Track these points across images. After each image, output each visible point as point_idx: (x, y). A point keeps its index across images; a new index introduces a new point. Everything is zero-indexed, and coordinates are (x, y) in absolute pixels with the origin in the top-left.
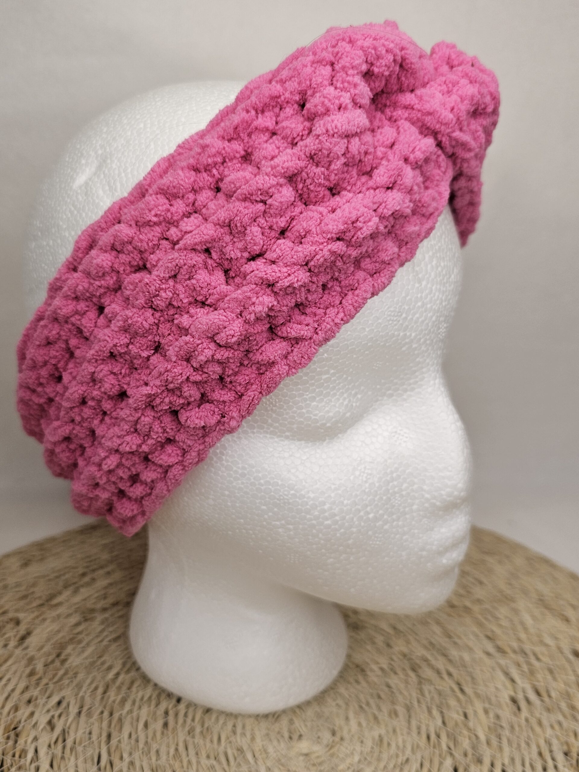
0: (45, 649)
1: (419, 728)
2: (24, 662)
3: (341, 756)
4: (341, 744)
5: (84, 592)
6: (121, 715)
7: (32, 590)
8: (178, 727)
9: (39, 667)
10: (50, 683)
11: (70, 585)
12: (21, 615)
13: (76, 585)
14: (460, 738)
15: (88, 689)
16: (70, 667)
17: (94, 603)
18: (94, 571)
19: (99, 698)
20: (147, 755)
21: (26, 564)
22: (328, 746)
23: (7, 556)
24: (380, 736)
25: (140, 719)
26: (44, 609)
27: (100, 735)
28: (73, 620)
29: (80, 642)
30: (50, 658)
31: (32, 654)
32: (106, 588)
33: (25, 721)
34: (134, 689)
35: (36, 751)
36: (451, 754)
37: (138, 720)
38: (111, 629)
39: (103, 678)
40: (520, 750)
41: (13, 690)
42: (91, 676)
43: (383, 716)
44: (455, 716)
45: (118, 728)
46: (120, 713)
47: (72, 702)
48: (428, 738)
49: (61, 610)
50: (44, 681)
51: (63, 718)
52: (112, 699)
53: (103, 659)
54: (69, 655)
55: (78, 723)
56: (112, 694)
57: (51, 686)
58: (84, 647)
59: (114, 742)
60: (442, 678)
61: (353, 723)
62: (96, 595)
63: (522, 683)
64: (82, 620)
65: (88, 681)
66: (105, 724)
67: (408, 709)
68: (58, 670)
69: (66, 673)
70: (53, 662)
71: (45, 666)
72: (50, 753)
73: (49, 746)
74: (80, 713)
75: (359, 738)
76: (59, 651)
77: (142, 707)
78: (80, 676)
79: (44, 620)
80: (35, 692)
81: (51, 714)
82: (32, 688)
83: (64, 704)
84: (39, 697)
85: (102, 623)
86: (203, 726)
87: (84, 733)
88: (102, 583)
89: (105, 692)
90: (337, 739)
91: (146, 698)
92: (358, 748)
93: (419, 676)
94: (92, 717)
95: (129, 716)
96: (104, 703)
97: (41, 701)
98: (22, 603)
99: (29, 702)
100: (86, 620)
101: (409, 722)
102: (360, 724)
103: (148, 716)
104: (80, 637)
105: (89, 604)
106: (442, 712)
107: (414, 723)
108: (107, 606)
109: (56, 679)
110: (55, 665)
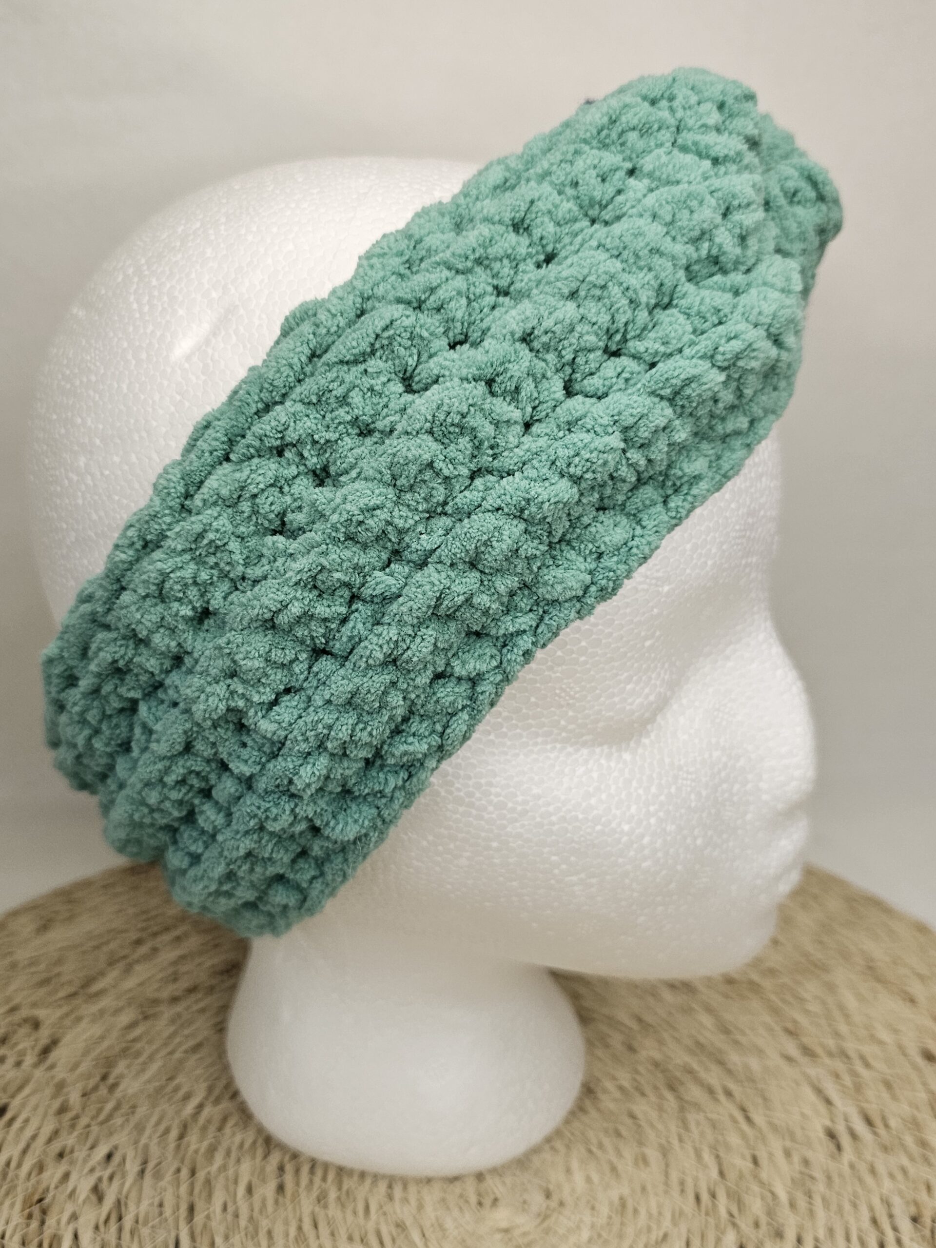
0: (82, 1068)
1: (682, 1183)
2: (48, 1091)
3: (561, 1231)
4: (560, 1213)
5: (142, 972)
6: (209, 1173)
7: (57, 970)
8: (301, 1190)
9: (74, 1097)
10: (93, 1123)
11: (118, 961)
12: (41, 1013)
13: (129, 960)
14: (747, 1199)
15: (154, 1132)
16: (124, 1097)
17: (158, 990)
18: (155, 935)
19: (172, 1146)
20: (253, 1238)
21: (44, 927)
22: (539, 1215)
23: (15, 914)
24: (621, 1198)
25: (240, 1180)
26: (76, 1002)
27: (177, 1207)
28: (125, 1018)
29: (138, 1054)
30: (92, 1083)
31: (61, 1076)
32: (175, 963)
33: (56, 1187)
34: (228, 1130)
35: (76, 1236)
36: (734, 1225)
37: (236, 1182)
38: (186, 1032)
39: (178, 1112)
40: (842, 1216)
41: (34, 1137)
42: (158, 1110)
43: (626, 1165)
44: (739, 1162)
45: (204, 1194)
46: (207, 1170)
47: (130, 1154)
48: (698, 1198)
49: (105, 1002)
50: (84, 1121)
51: (116, 1183)
52: (193, 1147)
53: (176, 1081)
54: (121, 1076)
55: (141, 1190)
56: (192, 1138)
57: (95, 1129)
58: (145, 1063)
59: (199, 1218)
60: (716, 1100)
61: (579, 1178)
62: (161, 975)
63: (843, 1105)
64: (140, 1017)
65: (154, 1119)
66: (184, 1189)
67: (665, 1151)
68: (105, 1101)
69: (117, 1108)
70: (96, 1088)
71: (84, 1095)
72: (99, 1239)
73: (97, 1228)
74: (142, 1172)
75: (588, 1202)
76: (104, 1071)
77: (243, 1160)
78: (141, 1111)
79: (79, 1019)
80: (68, 1140)
81: (97, 1174)
82: (64, 1133)
83: (116, 1159)
84: (77, 1148)
85: (173, 1021)
86: (340, 1189)
87: (152, 1204)
88: (168, 955)
89: (181, 1137)
90: (554, 1204)
91: (247, 1145)
92: (587, 1219)
93: (679, 1098)
94: (162, 1179)
95: (222, 1175)
96: (181, 1154)
97: (80, 1154)
98: (42, 991)
99: (61, 1155)
100: (146, 1018)
101: (667, 1175)
102: (589, 1180)
103: (252, 1174)
104: (138, 1046)
105: (150, 992)
106: (718, 1157)
107: (674, 1176)
108: (177, 994)
109: (102, 1117)
110: (100, 1093)
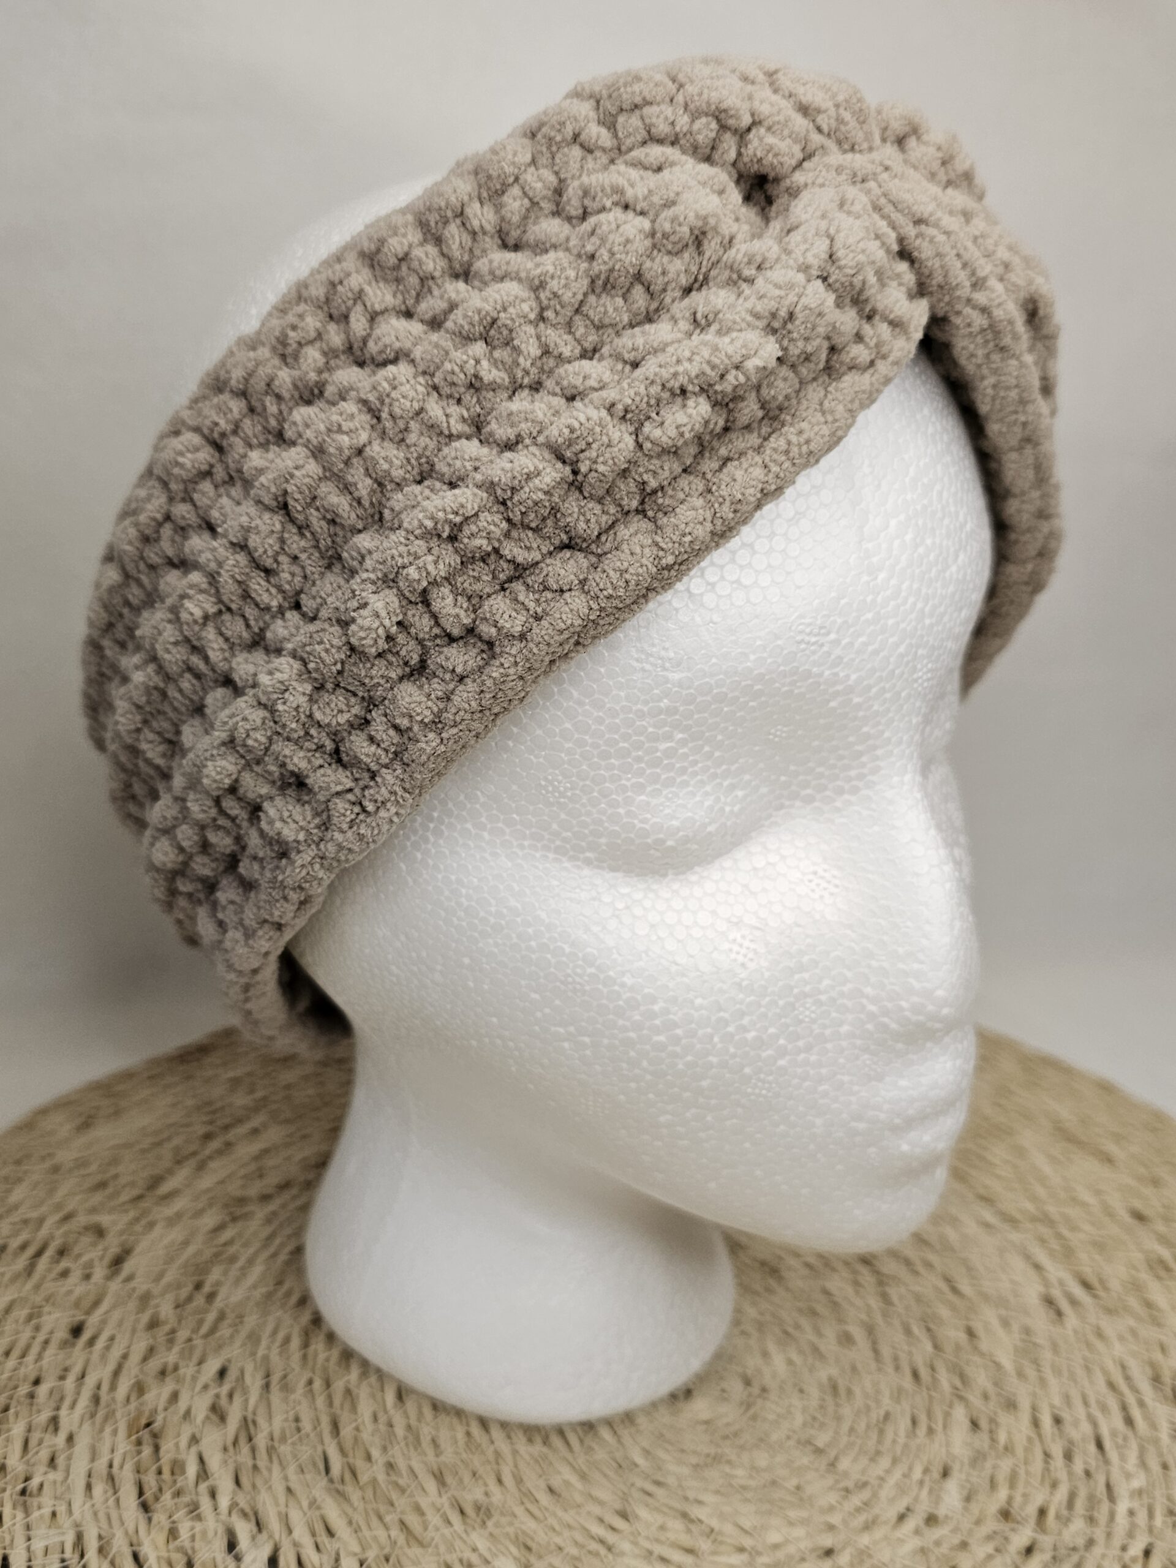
0: (168, 1278)
1: (896, 1359)
2: (132, 1305)
3: (771, 1417)
4: (765, 1399)
5: (218, 1170)
6: (348, 1382)
7: (113, 1171)
9: (166, 1310)
10: (195, 1336)
11: (187, 1158)
12: (105, 1219)
13: (199, 1157)
14: (969, 1371)
15: (273, 1342)
16: (226, 1306)
17: (243, 1187)
18: (226, 1128)
19: (297, 1355)
20: (416, 1449)
21: (86, 1125)
22: (742, 1404)
23: (43, 1112)
24: (830, 1379)
26: (144, 1204)
27: (317, 1421)
28: (210, 1220)
29: (233, 1259)
30: (184, 1293)
31: (144, 1287)
32: (257, 1158)
33: (166, 1409)
35: (201, 1460)
36: (961, 1398)
40: (1075, 1381)
41: (125, 1357)
42: (272, 1318)
43: (829, 1344)
44: (953, 1334)
45: (347, 1406)
46: (343, 1381)
47: (249, 1368)
48: (916, 1375)
49: (182, 1204)
50: (183, 1334)
51: (238, 1400)
54: (218, 1284)
55: (269, 1405)
57: (198, 1342)
58: (242, 1268)
59: (346, 1431)
60: (916, 1273)
61: (778, 1361)
62: (243, 1172)
63: (1056, 1271)
64: (227, 1219)
65: (269, 1328)
66: (321, 1402)
67: (870, 1330)
68: (204, 1312)
69: (222, 1316)
70: (190, 1299)
71: (177, 1307)
72: (230, 1461)
73: (225, 1449)
74: (267, 1386)
75: (795, 1385)
76: (195, 1279)
78: (251, 1320)
79: (151, 1225)
80: (170, 1357)
81: (212, 1392)
82: (161, 1350)
83: (232, 1374)
84: (181, 1364)
85: (268, 1221)
87: (286, 1420)
88: (247, 1150)
89: (305, 1347)
90: (756, 1390)
92: (796, 1402)
93: (877, 1272)
94: (293, 1391)
96: (310, 1363)
97: (187, 1371)
98: (97, 1198)
99: (163, 1373)
100: (234, 1219)
101: (876, 1351)
102: (790, 1362)
104: (232, 1250)
105: (234, 1189)
106: (929, 1330)
107: (886, 1352)
108: (269, 1191)
109: (204, 1329)
110: (194, 1304)
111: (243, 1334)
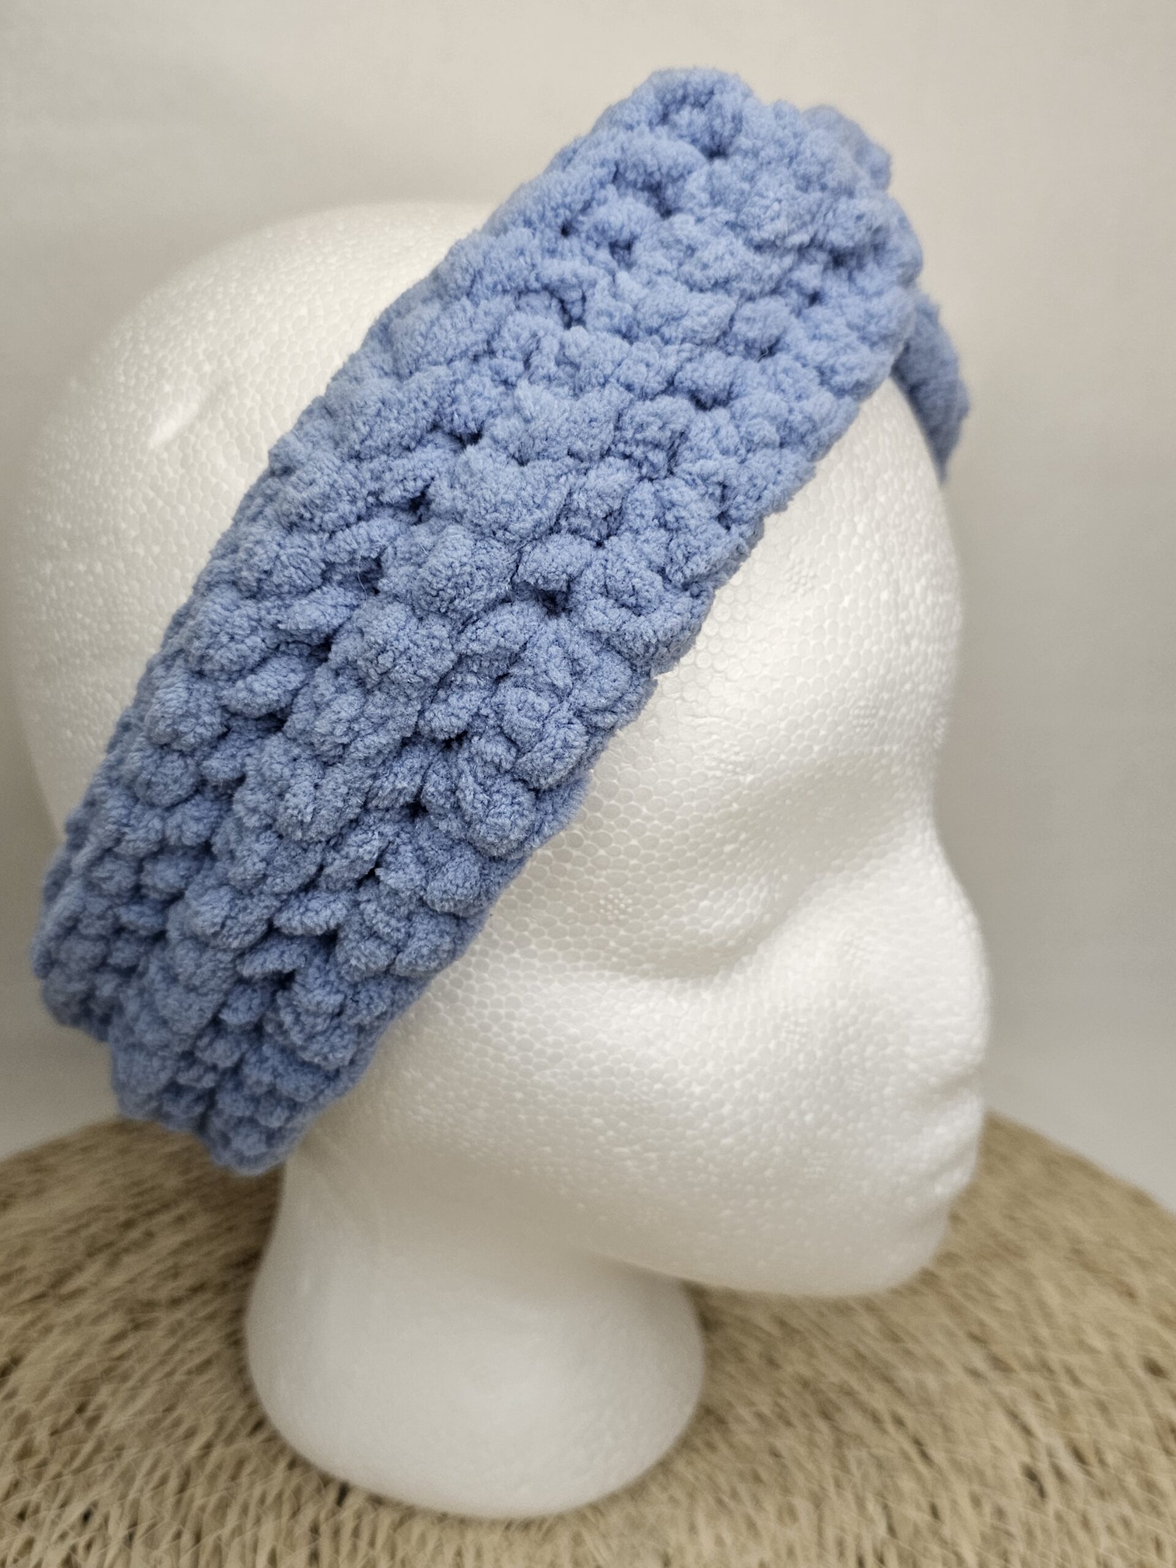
0: (52, 1397)
1: (840, 1544)
2: (7, 1428)
5: (132, 1264)
6: (219, 1538)
7: (19, 1263)
8: (340, 1559)
9: (41, 1436)
10: (66, 1472)
11: (100, 1250)
13: (116, 1249)
14: (925, 1563)
15: (147, 1483)
16: (106, 1434)
17: (153, 1289)
18: (151, 1214)
19: (170, 1501)
21: (4, 1205)
25: (260, 1545)
26: (44, 1306)
28: (109, 1328)
29: (125, 1378)
30: (64, 1416)
31: (24, 1407)
32: (177, 1252)
33: (15, 1561)
34: (244, 1479)
37: (255, 1549)
38: (191, 1344)
39: (178, 1455)
42: (153, 1451)
43: (768, 1521)
44: (913, 1514)
46: (215, 1535)
47: (115, 1514)
48: (861, 1563)
49: (84, 1306)
50: (53, 1469)
51: (96, 1550)
52: (198, 1502)
53: (175, 1414)
54: (103, 1408)
55: (129, 1560)
56: (197, 1491)
57: (68, 1479)
58: (134, 1389)
60: (884, 1431)
61: (706, 1537)
62: (158, 1268)
63: (1045, 1435)
64: (130, 1326)
65: (146, 1465)
66: (185, 1560)
67: (818, 1501)
68: (82, 1441)
69: (98, 1449)
70: (69, 1423)
71: (54, 1433)
74: (130, 1538)
76: (80, 1399)
77: (263, 1520)
78: (129, 1455)
79: (48, 1330)
80: (32, 1495)
81: (70, 1541)
82: (27, 1485)
83: (96, 1520)
84: (44, 1505)
85: (172, 1331)
86: (393, 1557)
88: (168, 1241)
89: (182, 1488)
91: (270, 1499)
93: (836, 1429)
94: (157, 1548)
95: (237, 1540)
96: (182, 1513)
97: (48, 1514)
99: (22, 1516)
100: (137, 1327)
101: (820, 1532)
102: (719, 1541)
103: (277, 1538)
104: (125, 1365)
105: (142, 1292)
106: (886, 1507)
107: (830, 1534)
108: (181, 1293)
109: (77, 1463)
110: (74, 1430)
111: (118, 1470)
